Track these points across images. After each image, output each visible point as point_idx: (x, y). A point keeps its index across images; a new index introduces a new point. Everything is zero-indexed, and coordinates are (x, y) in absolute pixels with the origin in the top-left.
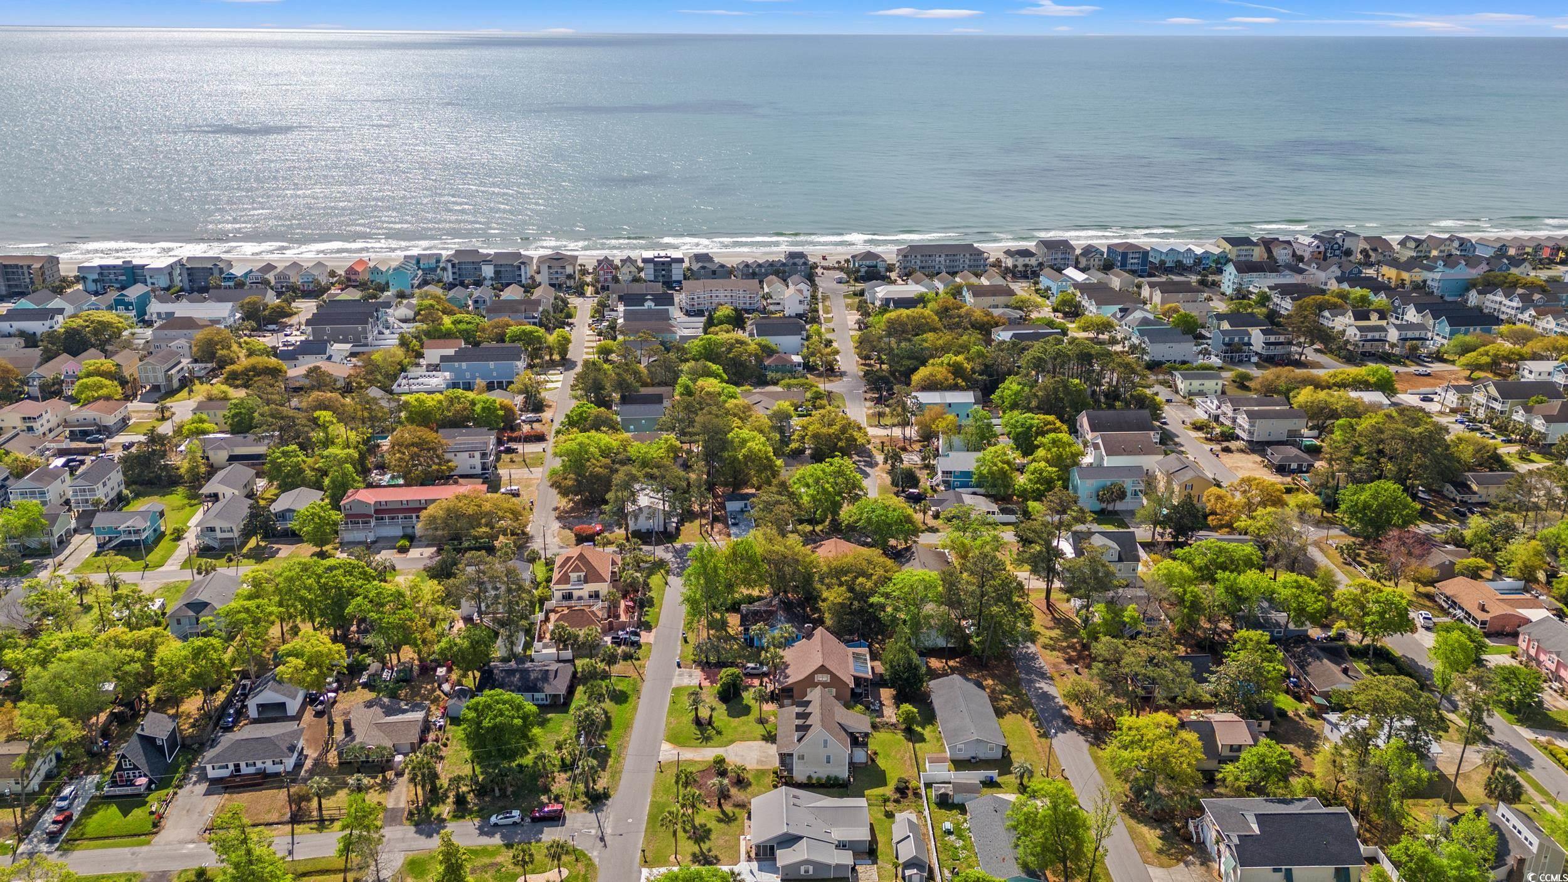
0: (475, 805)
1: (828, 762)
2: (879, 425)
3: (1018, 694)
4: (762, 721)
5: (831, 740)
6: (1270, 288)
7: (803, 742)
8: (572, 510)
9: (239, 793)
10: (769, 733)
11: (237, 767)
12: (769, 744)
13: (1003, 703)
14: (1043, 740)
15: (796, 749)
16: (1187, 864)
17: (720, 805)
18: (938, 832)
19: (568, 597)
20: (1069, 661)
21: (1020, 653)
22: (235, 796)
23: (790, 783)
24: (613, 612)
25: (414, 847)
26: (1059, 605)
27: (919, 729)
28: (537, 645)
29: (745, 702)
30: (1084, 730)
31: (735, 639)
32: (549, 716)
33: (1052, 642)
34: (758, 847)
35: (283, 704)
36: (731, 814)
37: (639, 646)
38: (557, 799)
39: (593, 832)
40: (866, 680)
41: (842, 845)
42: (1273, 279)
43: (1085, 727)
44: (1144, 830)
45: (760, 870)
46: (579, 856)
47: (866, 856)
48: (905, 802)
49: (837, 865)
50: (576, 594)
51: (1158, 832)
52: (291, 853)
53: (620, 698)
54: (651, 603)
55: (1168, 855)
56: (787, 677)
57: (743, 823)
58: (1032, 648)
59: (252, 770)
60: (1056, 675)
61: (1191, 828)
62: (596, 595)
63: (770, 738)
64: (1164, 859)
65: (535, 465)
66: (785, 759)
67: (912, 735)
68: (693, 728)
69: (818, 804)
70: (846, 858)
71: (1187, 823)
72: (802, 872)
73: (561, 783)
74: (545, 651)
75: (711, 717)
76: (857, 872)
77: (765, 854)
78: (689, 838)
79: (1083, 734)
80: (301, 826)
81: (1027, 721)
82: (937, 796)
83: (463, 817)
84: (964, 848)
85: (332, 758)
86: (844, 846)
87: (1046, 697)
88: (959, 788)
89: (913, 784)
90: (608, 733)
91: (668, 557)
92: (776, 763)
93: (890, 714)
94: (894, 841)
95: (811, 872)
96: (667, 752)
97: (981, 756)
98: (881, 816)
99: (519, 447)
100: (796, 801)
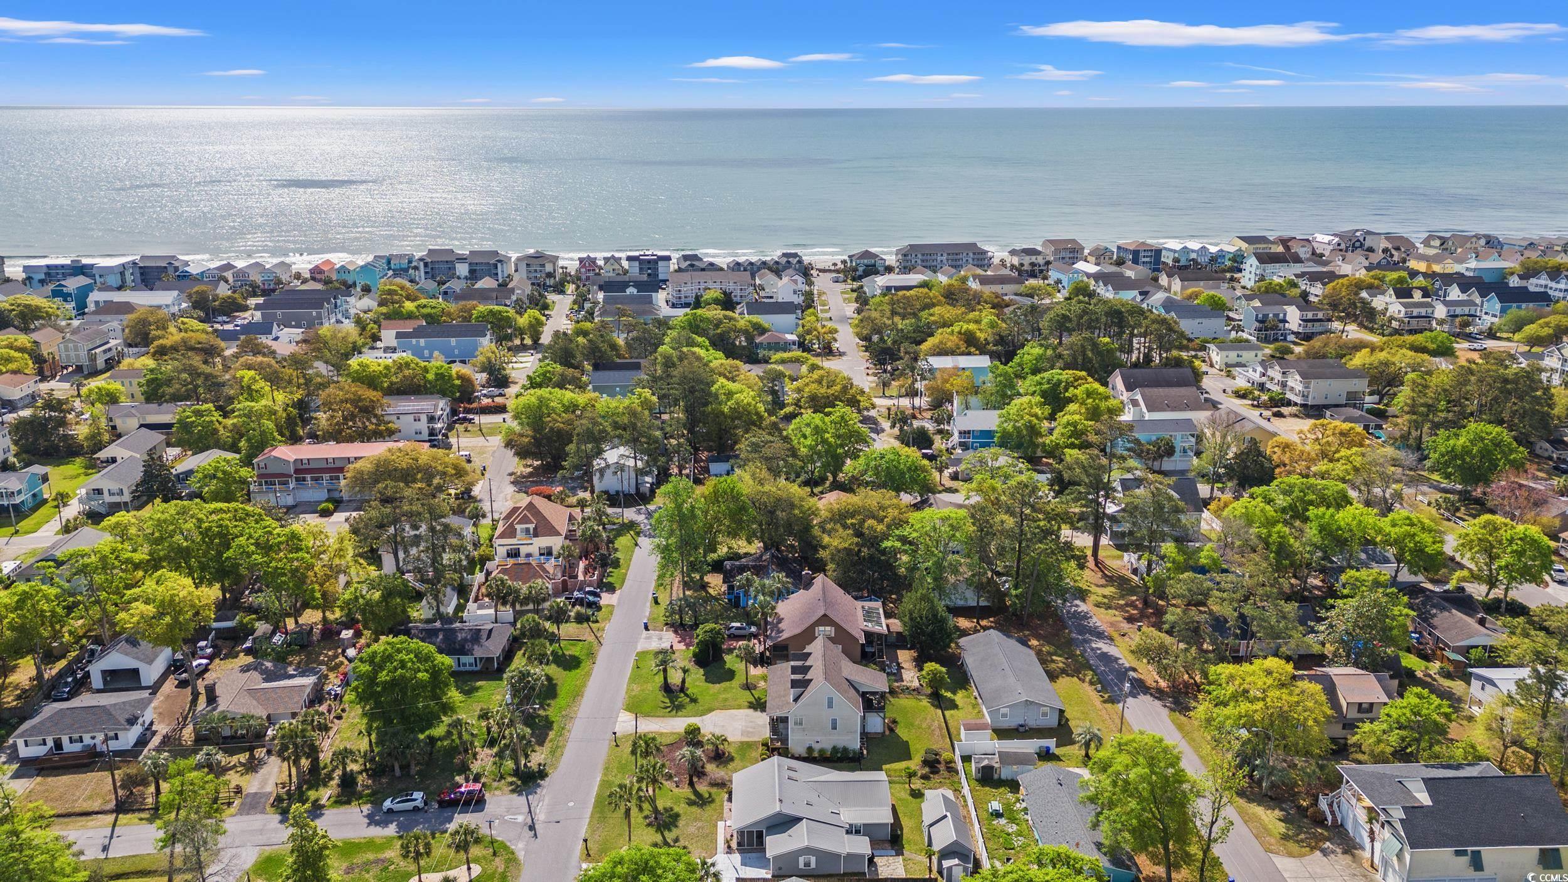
0: (367, 787)
1: (834, 728)
2: (884, 396)
3: (1071, 655)
4: (748, 687)
5: (838, 697)
6: (1297, 276)
7: (801, 702)
8: (531, 475)
9: (56, 776)
10: (758, 700)
11: (58, 745)
12: (759, 713)
13: (1053, 666)
14: (1109, 706)
15: (793, 711)
16: (1325, 853)
17: (691, 784)
18: (985, 815)
19: (514, 554)
20: (1130, 620)
21: (1068, 612)
22: (50, 779)
23: (784, 752)
24: (569, 571)
25: (274, 841)
26: (1109, 562)
27: (949, 694)
28: (471, 606)
29: (728, 666)
30: (1159, 694)
31: (716, 599)
32: (479, 684)
33: (1106, 601)
34: (741, 833)
35: (136, 672)
36: (707, 795)
37: (599, 608)
38: (477, 779)
39: (520, 819)
40: (880, 635)
41: (854, 830)
42: (1298, 268)
43: (1160, 690)
44: (1259, 810)
45: (744, 864)
46: (497, 848)
47: (887, 845)
48: (936, 779)
49: (849, 855)
50: (524, 550)
51: (1278, 813)
52: (105, 849)
53: (570, 663)
54: (616, 564)
55: (1298, 842)
56: (780, 631)
57: (722, 805)
58: (1083, 607)
59: (77, 747)
60: (1115, 635)
61: (1323, 804)
62: (548, 552)
63: (759, 705)
64: (1292, 846)
65: (491, 434)
66: (779, 725)
67: (938, 701)
68: (661, 696)
69: (822, 778)
70: (861, 846)
71: (1317, 800)
72: (801, 866)
73: (484, 760)
74: (480, 612)
75: (684, 681)
76: (875, 865)
77: (750, 844)
78: (649, 825)
79: (1159, 699)
80: (129, 816)
81: (1086, 685)
82: (978, 770)
83: (348, 802)
84: (1019, 834)
85: (188, 735)
86: (858, 832)
87: (1106, 658)
88: (1006, 758)
89: (946, 755)
90: (552, 702)
91: (641, 518)
92: (766, 734)
93: (911, 677)
94: (927, 822)
95: (813, 865)
96: (625, 723)
97: (1032, 723)
98: (905, 795)
99: (476, 418)
100: (792, 774)
